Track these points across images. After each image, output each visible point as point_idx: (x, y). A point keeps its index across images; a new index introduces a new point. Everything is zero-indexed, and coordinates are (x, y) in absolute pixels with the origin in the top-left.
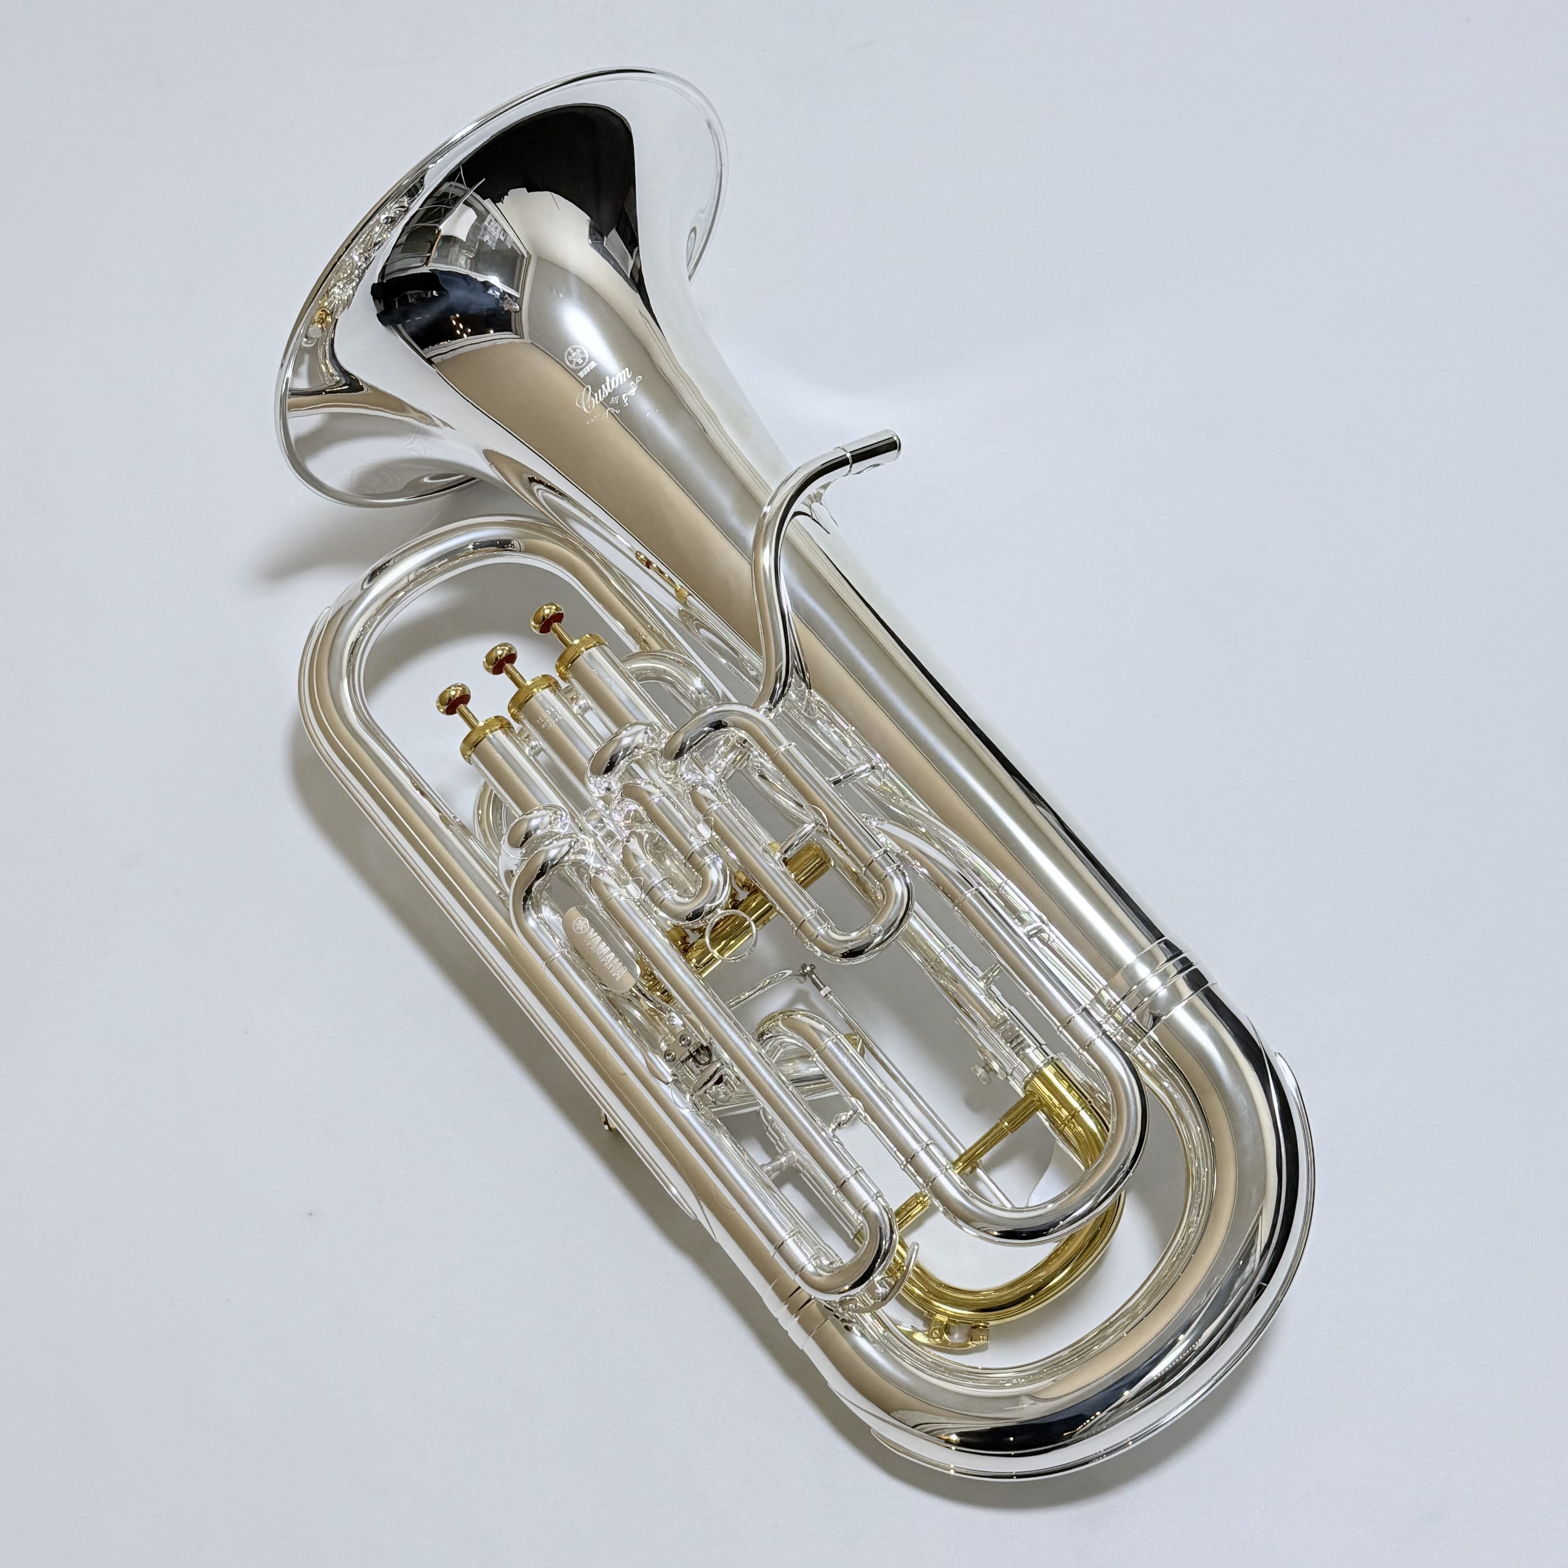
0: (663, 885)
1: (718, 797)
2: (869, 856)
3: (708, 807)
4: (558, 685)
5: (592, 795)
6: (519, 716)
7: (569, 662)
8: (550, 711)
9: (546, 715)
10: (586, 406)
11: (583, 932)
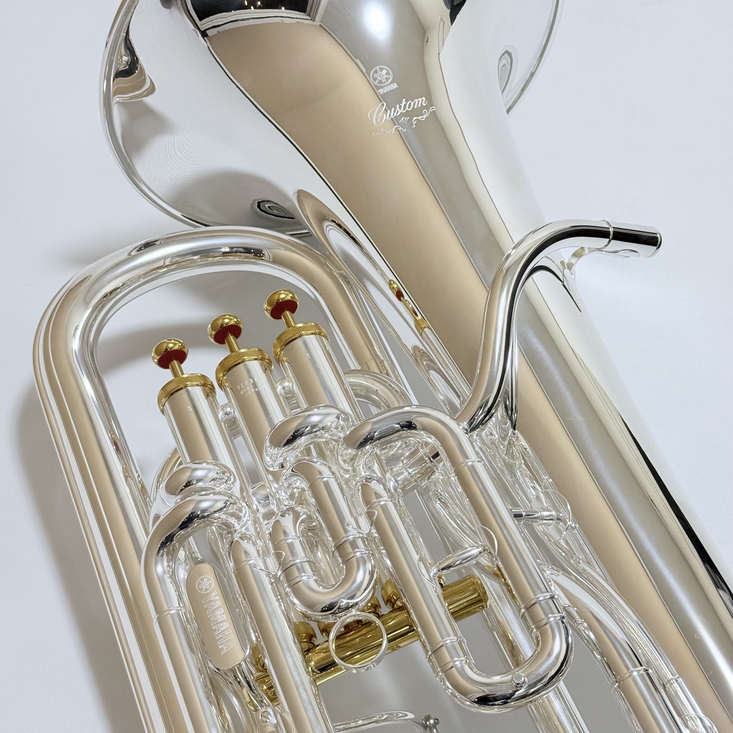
1: (389, 494)
2: (532, 596)
3: (376, 500)
4: (270, 363)
5: (265, 467)
6: (224, 380)
7: (287, 342)
8: (253, 380)
9: (247, 382)
10: (377, 120)
11: (205, 593)
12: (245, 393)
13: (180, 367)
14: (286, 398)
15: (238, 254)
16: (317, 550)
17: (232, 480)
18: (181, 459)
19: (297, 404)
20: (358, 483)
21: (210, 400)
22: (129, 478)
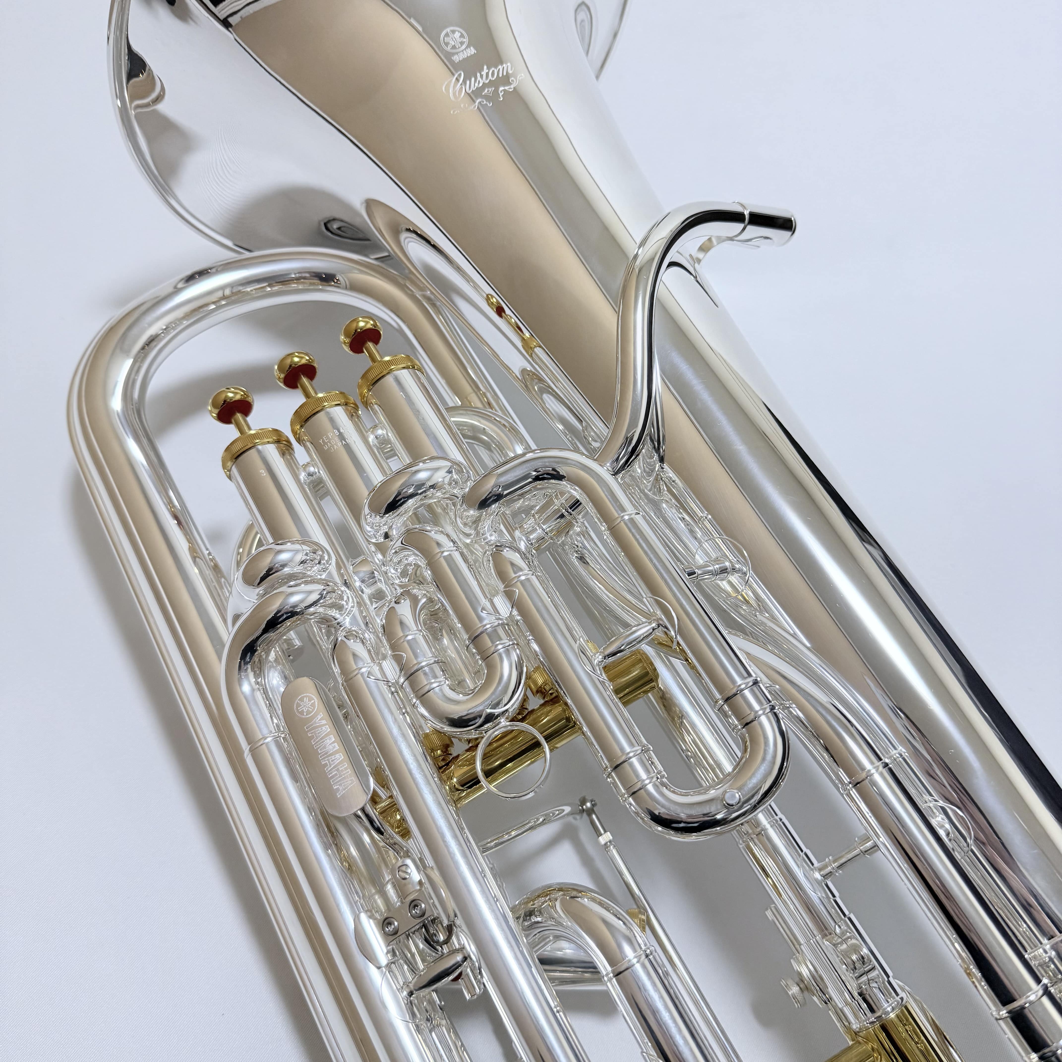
0: (432, 670)
1: (529, 566)
3: (514, 576)
4: (356, 408)
5: (366, 538)
6: (302, 433)
7: (374, 381)
8: (339, 431)
9: (332, 434)
10: (454, 94)
11: (308, 716)
12: (329, 449)
13: (246, 422)
14: (381, 448)
15: (302, 280)
16: (441, 635)
17: (326, 558)
18: (259, 536)
19: (393, 452)
20: (488, 552)
21: (287, 459)
22: (197, 559)
